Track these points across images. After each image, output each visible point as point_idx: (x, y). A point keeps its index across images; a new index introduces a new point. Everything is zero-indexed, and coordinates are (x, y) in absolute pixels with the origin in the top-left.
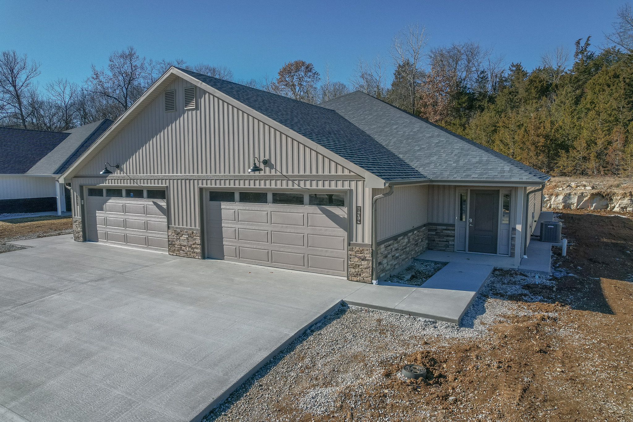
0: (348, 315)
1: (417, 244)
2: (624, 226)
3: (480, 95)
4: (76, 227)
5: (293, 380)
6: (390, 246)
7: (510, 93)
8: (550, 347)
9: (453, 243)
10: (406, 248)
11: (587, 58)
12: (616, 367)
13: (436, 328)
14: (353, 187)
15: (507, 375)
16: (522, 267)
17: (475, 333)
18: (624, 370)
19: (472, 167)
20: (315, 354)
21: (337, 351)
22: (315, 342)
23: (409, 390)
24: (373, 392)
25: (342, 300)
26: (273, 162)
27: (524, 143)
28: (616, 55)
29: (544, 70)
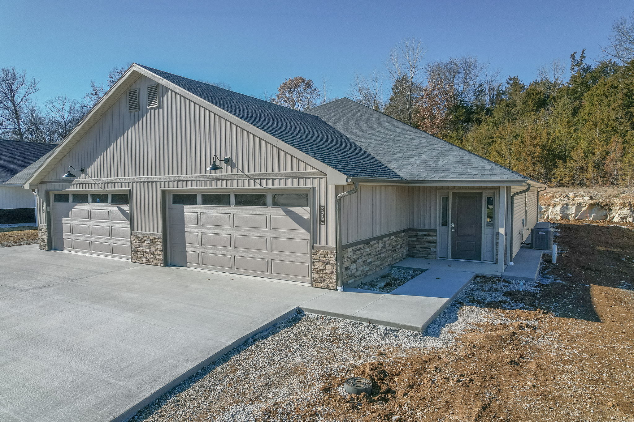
0: (302, 323)
1: (395, 250)
2: (623, 236)
3: (478, 108)
4: (42, 235)
5: (217, 395)
6: (359, 250)
7: (508, 106)
8: (523, 358)
9: (435, 249)
10: (380, 254)
11: (584, 71)
12: (597, 381)
13: (396, 336)
14: (316, 185)
15: (466, 390)
16: (506, 274)
17: (440, 343)
18: (607, 383)
19: (452, 167)
20: (250, 366)
21: (277, 362)
22: (254, 353)
23: (347, 408)
24: (303, 410)
25: (298, 307)
26: (234, 160)
27: (520, 154)
28: (613, 67)
29: (541, 82)
